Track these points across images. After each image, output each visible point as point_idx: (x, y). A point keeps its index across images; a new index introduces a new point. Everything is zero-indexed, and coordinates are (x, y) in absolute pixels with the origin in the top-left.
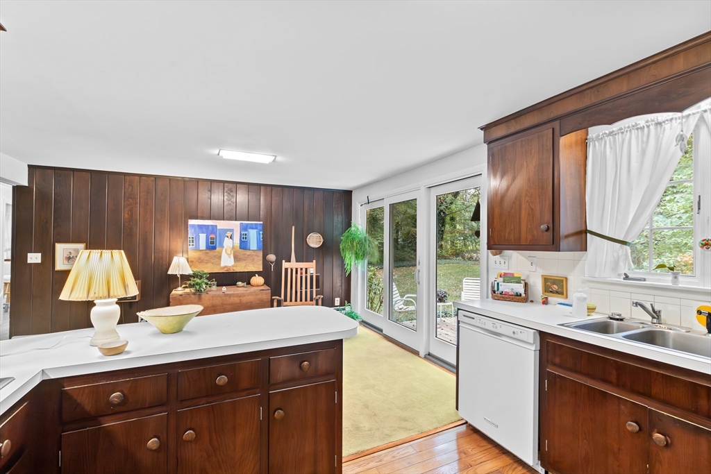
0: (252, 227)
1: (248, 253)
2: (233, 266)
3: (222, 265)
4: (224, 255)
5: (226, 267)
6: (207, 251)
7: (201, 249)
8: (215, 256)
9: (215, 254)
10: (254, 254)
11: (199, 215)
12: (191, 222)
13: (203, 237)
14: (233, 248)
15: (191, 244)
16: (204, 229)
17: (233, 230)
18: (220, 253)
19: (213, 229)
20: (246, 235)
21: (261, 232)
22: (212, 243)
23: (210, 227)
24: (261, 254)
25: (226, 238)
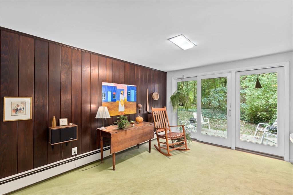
0: (132, 88)
1: (131, 103)
2: (124, 111)
3: (119, 111)
4: (120, 105)
5: (121, 112)
6: (112, 103)
7: (109, 101)
8: (116, 106)
9: (116, 104)
10: (133, 104)
11: (107, 79)
12: (104, 84)
13: (110, 93)
14: (124, 100)
15: (104, 98)
16: (110, 89)
17: (124, 89)
18: (118, 103)
19: (115, 89)
20: (129, 92)
21: (136, 92)
22: (114, 97)
23: (113, 88)
24: (136, 104)
25: (121, 94)
